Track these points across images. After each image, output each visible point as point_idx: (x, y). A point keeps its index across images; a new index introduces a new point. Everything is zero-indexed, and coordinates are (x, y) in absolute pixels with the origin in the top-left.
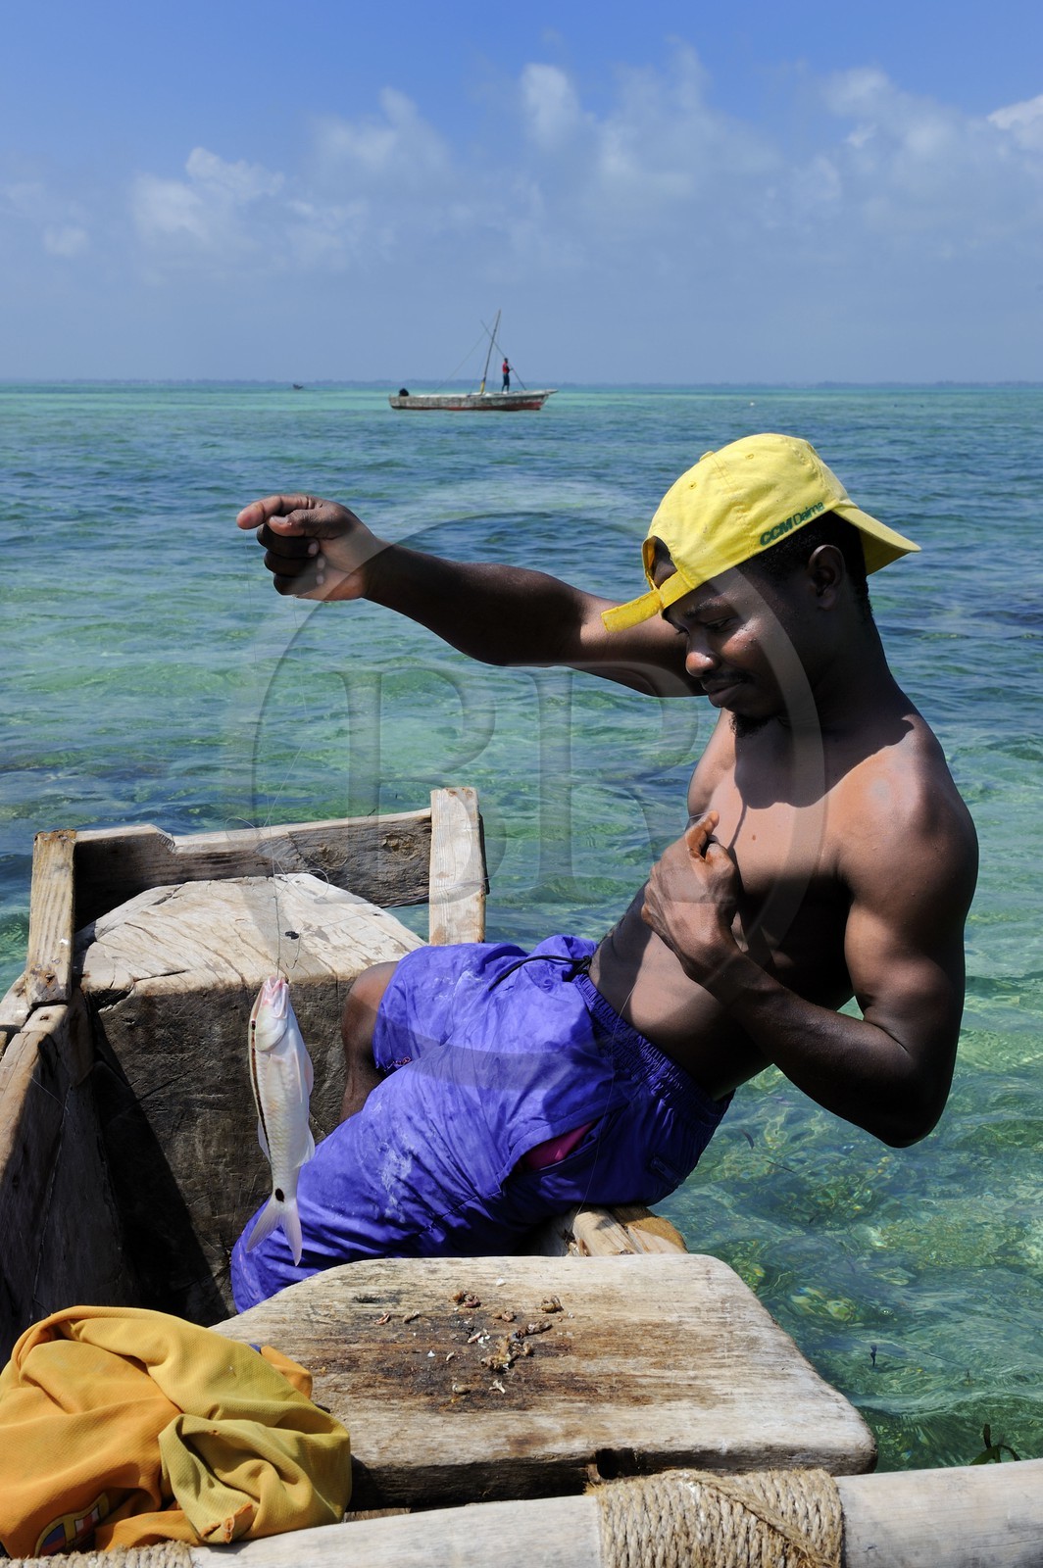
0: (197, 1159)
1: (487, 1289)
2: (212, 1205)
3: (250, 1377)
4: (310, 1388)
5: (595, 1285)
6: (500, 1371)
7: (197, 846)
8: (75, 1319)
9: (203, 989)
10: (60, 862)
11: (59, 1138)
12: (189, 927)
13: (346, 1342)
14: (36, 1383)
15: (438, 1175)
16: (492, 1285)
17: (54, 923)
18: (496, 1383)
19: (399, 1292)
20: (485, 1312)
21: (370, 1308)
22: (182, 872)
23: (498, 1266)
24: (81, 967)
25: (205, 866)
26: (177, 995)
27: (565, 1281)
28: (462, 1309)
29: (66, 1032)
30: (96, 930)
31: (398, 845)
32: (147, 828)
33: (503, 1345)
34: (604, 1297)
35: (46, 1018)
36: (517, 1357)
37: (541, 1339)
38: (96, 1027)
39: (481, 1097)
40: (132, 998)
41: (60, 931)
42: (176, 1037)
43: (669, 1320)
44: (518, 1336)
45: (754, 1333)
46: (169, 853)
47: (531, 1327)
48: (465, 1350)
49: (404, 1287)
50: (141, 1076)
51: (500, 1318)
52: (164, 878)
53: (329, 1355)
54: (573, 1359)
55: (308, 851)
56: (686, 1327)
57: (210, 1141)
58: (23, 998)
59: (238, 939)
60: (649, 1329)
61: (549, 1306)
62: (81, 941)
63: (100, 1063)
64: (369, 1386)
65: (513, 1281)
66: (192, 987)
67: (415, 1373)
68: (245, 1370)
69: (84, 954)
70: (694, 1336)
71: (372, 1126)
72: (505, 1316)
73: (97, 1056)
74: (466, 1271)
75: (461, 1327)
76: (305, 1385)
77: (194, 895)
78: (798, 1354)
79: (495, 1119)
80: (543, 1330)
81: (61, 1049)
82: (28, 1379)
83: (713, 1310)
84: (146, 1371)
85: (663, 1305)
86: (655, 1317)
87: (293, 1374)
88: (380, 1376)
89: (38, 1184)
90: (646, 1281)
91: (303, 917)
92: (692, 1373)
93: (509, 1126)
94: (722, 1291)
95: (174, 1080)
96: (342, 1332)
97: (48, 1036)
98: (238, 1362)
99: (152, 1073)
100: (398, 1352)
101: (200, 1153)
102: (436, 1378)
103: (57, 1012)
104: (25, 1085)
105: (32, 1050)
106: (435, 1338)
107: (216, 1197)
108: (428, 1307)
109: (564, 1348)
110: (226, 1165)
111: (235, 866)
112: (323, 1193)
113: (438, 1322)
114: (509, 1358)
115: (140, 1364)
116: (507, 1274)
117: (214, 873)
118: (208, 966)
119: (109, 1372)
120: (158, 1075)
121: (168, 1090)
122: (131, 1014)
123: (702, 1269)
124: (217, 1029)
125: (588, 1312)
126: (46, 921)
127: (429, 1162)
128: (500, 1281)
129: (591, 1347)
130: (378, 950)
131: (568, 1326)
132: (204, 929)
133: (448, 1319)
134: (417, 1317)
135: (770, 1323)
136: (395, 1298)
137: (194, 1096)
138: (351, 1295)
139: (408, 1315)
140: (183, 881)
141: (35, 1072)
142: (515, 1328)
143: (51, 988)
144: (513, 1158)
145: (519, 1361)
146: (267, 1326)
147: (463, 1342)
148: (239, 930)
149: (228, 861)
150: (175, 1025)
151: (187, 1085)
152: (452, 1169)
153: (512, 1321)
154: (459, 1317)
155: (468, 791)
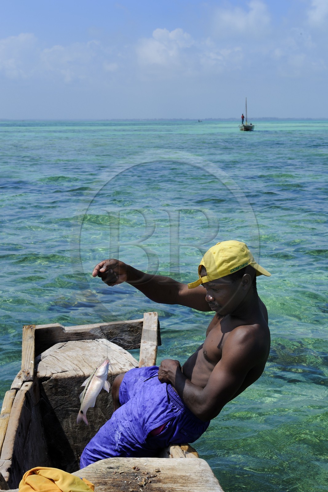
0: (70, 427)
1: (142, 466)
2: (74, 441)
3: (79, 485)
4: (94, 489)
5: (170, 466)
6: (142, 486)
7: (72, 330)
8: (38, 470)
9: (72, 377)
10: (31, 336)
11: (30, 421)
12: (69, 356)
13: (104, 478)
14: (28, 484)
15: (128, 437)
16: (143, 465)
17: (29, 356)
18: (140, 489)
19: (119, 466)
20: (140, 472)
21: (111, 470)
22: (67, 338)
23: (145, 460)
24: (37, 369)
25: (74, 336)
26: (65, 379)
27: (162, 464)
28: (135, 471)
29: (32, 390)
30: (41, 357)
31: (133, 330)
32: (57, 325)
33: (143, 480)
34: (172, 469)
35: (27, 386)
36: (147, 483)
37: (154, 479)
38: (41, 388)
39: (139, 417)
40: (52, 379)
41: (31, 359)
42: (64, 391)
43: (187, 475)
44: (148, 478)
45: (208, 479)
46: (63, 332)
47: (151, 476)
48: (134, 481)
49: (121, 465)
50: (54, 402)
51: (144, 473)
52: (62, 340)
53: (100, 481)
54: (161, 484)
55: (105, 332)
56: (191, 477)
57: (74, 422)
58: (20, 379)
59: (83, 361)
60: (182, 477)
61: (157, 471)
62: (37, 361)
63: (42, 398)
64: (109, 489)
65: (149, 464)
66: (69, 376)
67: (121, 486)
68: (78, 483)
69: (38, 365)
70: (193, 479)
71: (112, 424)
72: (145, 473)
73: (41, 396)
74: (137, 461)
75: (134, 475)
76: (93, 488)
77: (70, 346)
78: (218, 484)
79: (142, 422)
80: (154, 477)
81: (31, 395)
82: (27, 484)
83: (199, 473)
84: (54, 483)
85: (186, 471)
86: (184, 474)
87: (90, 485)
88: (112, 487)
89: (25, 435)
90: (183, 465)
91: (103, 353)
92: (190, 488)
93: (146, 425)
94: (203, 468)
95: (63, 404)
96: (103, 476)
97: (28, 391)
98: (76, 481)
99: (57, 402)
100: (117, 481)
101: (70, 426)
102: (126, 487)
103: (30, 384)
104: (21, 406)
105: (23, 396)
106: (127, 478)
107: (75, 439)
108: (126, 470)
109: (159, 481)
110: (78, 429)
111: (83, 337)
112: (101, 442)
113: (128, 474)
114: (144, 483)
115: (53, 481)
116: (147, 462)
117: (77, 339)
118: (74, 370)
119: (46, 482)
120: (59, 402)
121: (61, 407)
122: (51, 384)
123: (199, 462)
124: (76, 389)
125: (167, 472)
126: (27, 355)
127: (125, 434)
128: (146, 464)
129: (166, 481)
130: (124, 365)
131: (161, 476)
132: (73, 357)
133: (131, 473)
134: (123, 472)
135: (213, 476)
136: (118, 468)
137: (69, 409)
138: (107, 467)
139: (120, 472)
140: (67, 341)
141: (24, 402)
142: (148, 476)
143: (28, 376)
144: (147, 433)
145: (147, 484)
146: (85, 474)
147: (134, 479)
148: (84, 358)
149: (81, 335)
150: (64, 387)
151: (67, 405)
152: (131, 436)
153: (147, 474)
154: (134, 473)
155: (155, 314)
